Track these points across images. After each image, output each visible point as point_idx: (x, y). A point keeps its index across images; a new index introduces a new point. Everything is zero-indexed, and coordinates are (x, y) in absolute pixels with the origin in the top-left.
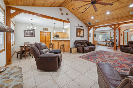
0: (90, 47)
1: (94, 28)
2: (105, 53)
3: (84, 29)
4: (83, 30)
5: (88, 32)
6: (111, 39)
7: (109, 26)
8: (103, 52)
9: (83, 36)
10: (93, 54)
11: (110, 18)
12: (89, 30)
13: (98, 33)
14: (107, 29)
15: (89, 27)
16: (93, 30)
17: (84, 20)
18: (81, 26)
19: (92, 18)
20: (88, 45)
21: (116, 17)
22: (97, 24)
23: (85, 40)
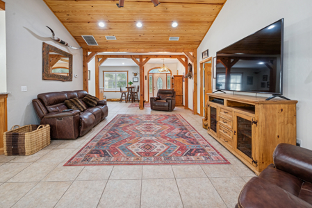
0: (95, 110)
1: (98, 57)
2: (131, 118)
3: (71, 52)
4: (70, 56)
5: (85, 66)
6: (129, 86)
7: (131, 57)
8: (128, 120)
9: (68, 78)
10: (109, 132)
11: (140, 38)
12: (86, 59)
13: (104, 71)
14: (123, 64)
15: (85, 50)
16: (97, 61)
17: (74, 24)
18: (62, 43)
19: (102, 25)
20: (89, 106)
21: (149, 39)
22: (109, 46)
23: (77, 91)
